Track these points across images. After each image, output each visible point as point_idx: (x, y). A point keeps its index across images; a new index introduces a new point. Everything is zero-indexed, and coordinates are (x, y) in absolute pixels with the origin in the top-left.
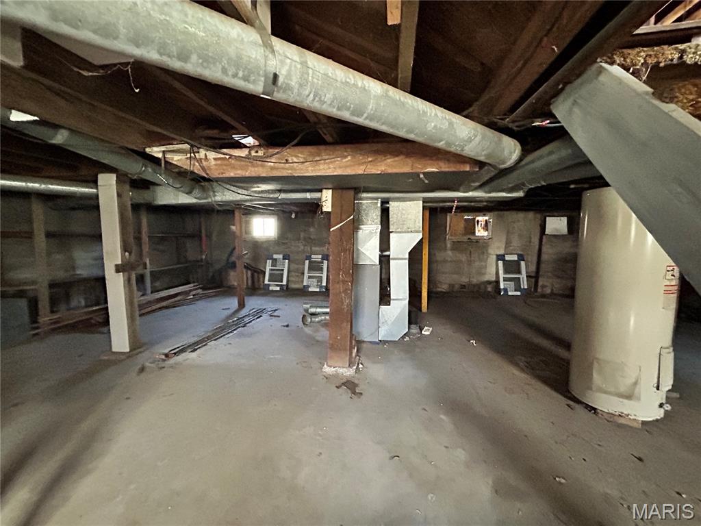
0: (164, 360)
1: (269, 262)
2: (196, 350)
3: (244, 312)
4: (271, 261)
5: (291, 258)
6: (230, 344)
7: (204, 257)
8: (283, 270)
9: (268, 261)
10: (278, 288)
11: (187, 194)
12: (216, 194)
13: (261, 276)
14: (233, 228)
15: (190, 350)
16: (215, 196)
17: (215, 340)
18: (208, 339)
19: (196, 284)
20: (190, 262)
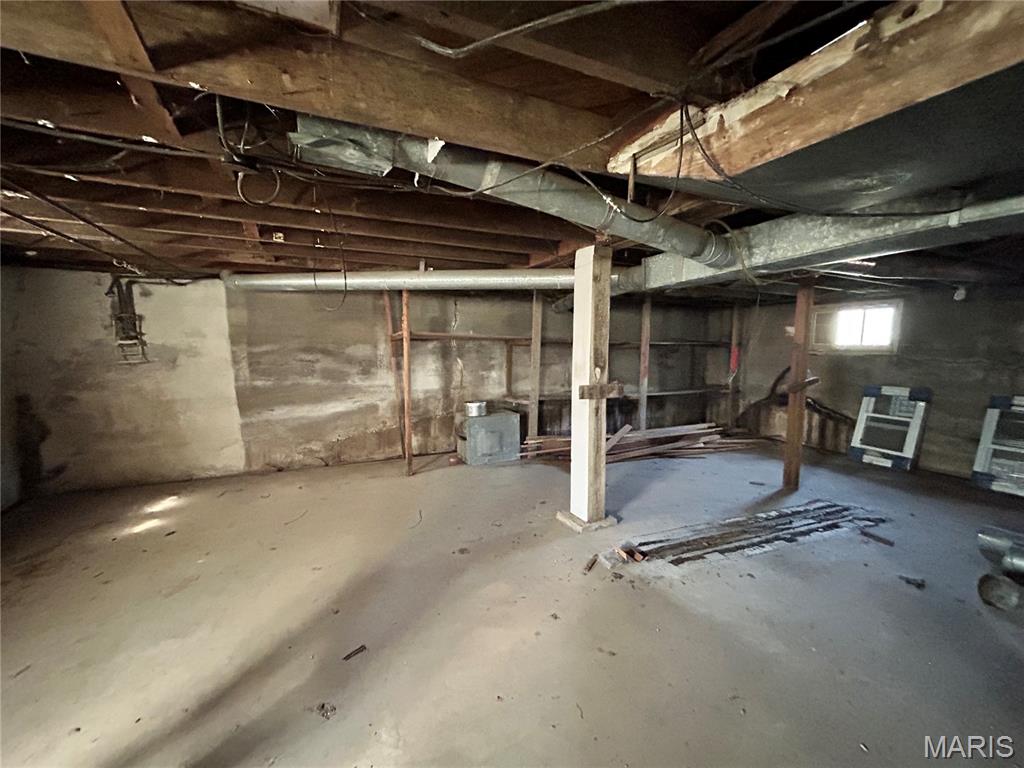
0: (624, 562)
1: (868, 403)
2: (682, 561)
3: (793, 503)
4: (873, 399)
5: (935, 398)
6: (752, 576)
7: (730, 380)
8: (907, 424)
9: (865, 400)
10: (888, 464)
11: (692, 256)
12: (754, 250)
13: (844, 428)
14: (791, 330)
15: (672, 558)
16: (751, 255)
17: (722, 552)
18: (710, 545)
19: (713, 424)
20: (707, 387)
